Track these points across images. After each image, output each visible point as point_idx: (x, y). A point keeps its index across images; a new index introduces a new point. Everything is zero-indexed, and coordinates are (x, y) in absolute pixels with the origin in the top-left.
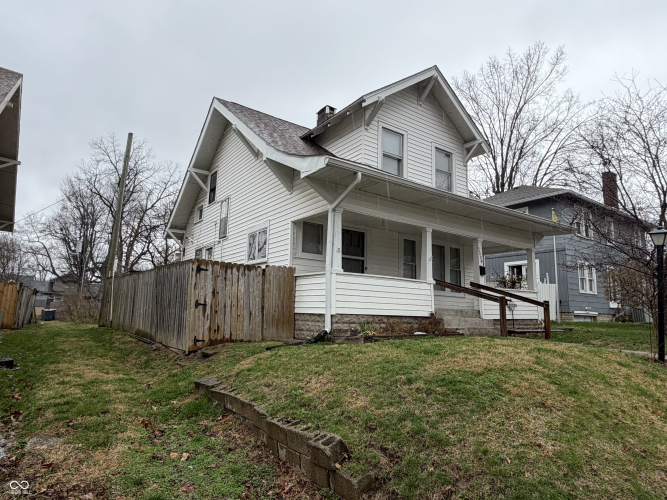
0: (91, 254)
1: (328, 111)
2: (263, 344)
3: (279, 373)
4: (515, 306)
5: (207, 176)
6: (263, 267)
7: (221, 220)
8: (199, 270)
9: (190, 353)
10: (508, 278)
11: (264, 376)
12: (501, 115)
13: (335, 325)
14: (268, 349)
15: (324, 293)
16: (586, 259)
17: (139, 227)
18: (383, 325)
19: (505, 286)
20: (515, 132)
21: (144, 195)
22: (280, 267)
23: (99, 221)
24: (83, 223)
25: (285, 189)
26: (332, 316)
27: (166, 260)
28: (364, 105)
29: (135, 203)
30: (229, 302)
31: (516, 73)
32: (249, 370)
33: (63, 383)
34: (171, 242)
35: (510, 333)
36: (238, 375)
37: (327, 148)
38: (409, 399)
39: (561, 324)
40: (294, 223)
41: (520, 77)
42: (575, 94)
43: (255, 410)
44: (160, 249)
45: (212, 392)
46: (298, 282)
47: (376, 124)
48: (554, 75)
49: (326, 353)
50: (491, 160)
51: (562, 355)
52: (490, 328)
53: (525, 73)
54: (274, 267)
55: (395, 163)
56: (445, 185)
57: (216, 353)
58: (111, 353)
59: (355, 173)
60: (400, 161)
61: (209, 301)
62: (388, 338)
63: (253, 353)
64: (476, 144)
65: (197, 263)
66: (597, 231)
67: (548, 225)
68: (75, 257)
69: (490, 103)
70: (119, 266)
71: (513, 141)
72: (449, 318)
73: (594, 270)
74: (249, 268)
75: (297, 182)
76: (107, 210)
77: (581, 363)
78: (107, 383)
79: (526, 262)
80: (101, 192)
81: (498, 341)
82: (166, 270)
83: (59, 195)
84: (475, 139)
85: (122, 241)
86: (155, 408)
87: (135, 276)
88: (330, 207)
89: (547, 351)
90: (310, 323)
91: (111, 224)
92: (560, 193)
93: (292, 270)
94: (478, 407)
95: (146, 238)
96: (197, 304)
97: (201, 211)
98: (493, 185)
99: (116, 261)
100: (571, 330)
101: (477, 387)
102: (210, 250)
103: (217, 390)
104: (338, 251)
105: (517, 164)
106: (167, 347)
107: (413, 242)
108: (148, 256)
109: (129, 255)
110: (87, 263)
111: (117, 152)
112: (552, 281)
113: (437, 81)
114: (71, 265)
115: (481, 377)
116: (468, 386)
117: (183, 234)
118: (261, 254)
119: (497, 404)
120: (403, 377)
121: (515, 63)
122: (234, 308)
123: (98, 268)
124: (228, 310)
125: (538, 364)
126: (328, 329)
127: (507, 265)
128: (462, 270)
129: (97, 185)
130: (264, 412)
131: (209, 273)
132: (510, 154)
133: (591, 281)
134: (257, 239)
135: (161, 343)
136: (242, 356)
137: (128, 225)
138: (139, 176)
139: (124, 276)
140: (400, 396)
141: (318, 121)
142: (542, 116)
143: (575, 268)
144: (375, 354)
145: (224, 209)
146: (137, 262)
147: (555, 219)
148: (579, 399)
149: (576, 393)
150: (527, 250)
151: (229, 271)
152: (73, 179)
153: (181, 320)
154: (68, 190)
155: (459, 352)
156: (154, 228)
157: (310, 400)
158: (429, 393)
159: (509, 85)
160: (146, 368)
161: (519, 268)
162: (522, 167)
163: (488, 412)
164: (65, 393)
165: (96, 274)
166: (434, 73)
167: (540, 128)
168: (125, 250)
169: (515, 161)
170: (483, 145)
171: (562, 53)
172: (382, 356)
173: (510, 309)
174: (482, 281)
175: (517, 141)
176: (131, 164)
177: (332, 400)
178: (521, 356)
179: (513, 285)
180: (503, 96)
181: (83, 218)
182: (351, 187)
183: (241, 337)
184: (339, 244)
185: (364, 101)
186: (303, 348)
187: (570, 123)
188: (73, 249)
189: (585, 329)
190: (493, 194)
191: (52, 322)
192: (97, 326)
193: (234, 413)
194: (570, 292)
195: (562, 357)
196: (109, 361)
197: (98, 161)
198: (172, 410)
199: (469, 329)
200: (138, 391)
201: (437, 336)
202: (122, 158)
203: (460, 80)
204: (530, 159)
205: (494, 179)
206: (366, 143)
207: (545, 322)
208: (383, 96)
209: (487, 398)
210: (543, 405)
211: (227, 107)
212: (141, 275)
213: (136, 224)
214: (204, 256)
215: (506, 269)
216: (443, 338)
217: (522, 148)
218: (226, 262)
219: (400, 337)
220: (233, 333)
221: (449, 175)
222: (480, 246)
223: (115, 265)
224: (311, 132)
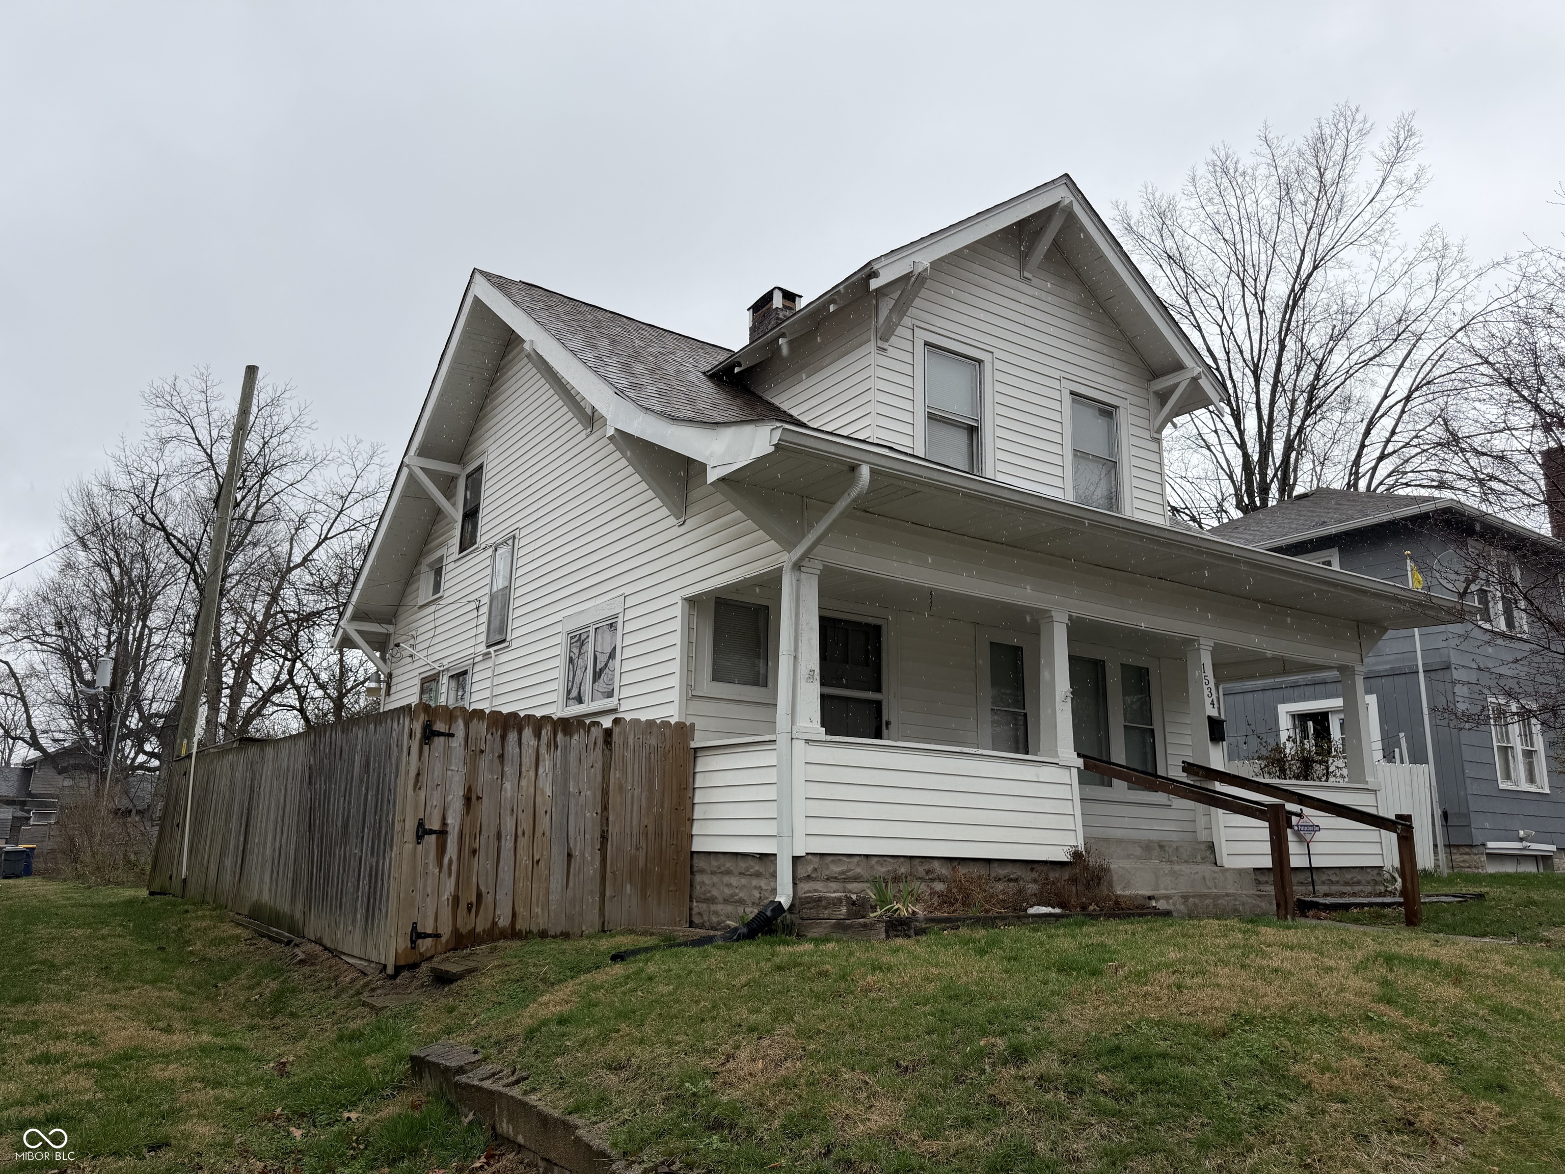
0: (137, 689)
1: (778, 301)
2: (605, 944)
3: (647, 1029)
4: (1316, 828)
5: (453, 479)
6: (607, 722)
7: (492, 597)
8: (429, 735)
9: (398, 969)
10: (1290, 749)
11: (605, 1038)
12: (1250, 299)
13: (804, 887)
14: (618, 957)
15: (771, 793)
16: (1509, 694)
17: (267, 615)
18: (939, 887)
19: (1283, 774)
20: (1290, 342)
21: (282, 529)
22: (651, 723)
23: (160, 600)
24: (118, 608)
25: (665, 511)
26: (796, 859)
27: (339, 705)
28: (874, 284)
29: (258, 551)
30: (509, 825)
31: (1286, 187)
32: (562, 1021)
33: (46, 1059)
34: (353, 657)
35: (1305, 908)
36: (530, 1034)
37: (776, 401)
38: (1019, 1107)
39: (1450, 881)
40: (692, 602)
41: (1299, 197)
42: (1453, 240)
43: (578, 1140)
44: (324, 677)
45: (457, 1085)
46: (704, 764)
47: (908, 334)
48: (1391, 189)
49: (780, 968)
50: (1229, 420)
51: (1457, 975)
52: (1246, 892)
53: (1313, 187)
54: (636, 722)
55: (960, 439)
56: (1100, 492)
57: (470, 971)
58: (180, 972)
59: (853, 468)
60: (973, 431)
61: (453, 821)
62: (952, 923)
63: (577, 970)
64: (1182, 380)
65: (422, 717)
66: (1537, 614)
67: (1395, 599)
68: (92, 702)
69: (1221, 268)
70: (211, 722)
71: (1287, 369)
72: (1127, 864)
73: (1536, 728)
74: (566, 725)
75: (695, 494)
76: (182, 571)
77: (1512, 999)
78: (167, 1058)
79: (1338, 702)
80: (169, 523)
81: (1268, 933)
82: (339, 736)
83: (58, 534)
84: (1179, 366)
85: (220, 654)
86: (297, 1133)
87: (252, 752)
88: (786, 559)
89: (1412, 962)
90: (734, 881)
91: (192, 611)
92: (1426, 507)
93: (683, 731)
94: (1219, 1132)
95: (287, 646)
96: (422, 832)
97: (438, 572)
98: (1237, 490)
99: (203, 711)
100: (1480, 896)
101: (1213, 1071)
102: (460, 677)
103: (472, 1079)
104: (811, 676)
105: (1301, 429)
106: (336, 954)
107: (1017, 651)
108: (290, 696)
109: (238, 690)
110: (125, 716)
111: (215, 416)
112: (1417, 757)
113: (1070, 216)
114: (80, 724)
115: (1223, 1042)
116: (1188, 1070)
117: (388, 635)
118: (601, 685)
119: (1274, 1122)
120: (1001, 1043)
121: (1282, 163)
122: (523, 842)
123: (153, 730)
124: (507, 844)
125: (1389, 1002)
126: (784, 898)
127: (1285, 711)
128: (1157, 726)
129: (158, 505)
130: (606, 1146)
131: (457, 743)
132: (1281, 403)
133: (1529, 754)
134: (589, 647)
135: (319, 942)
136: (544, 980)
137: (237, 611)
138: (270, 480)
139: (224, 751)
140: (993, 1101)
141: (753, 330)
142: (1365, 300)
143: (1479, 720)
144: (919, 972)
145: (502, 566)
146: (259, 713)
147: (1415, 581)
148: (1514, 1109)
149: (1502, 1088)
150: (1342, 669)
151: (512, 737)
152: (96, 490)
153: (376, 876)
154: (80, 518)
155: (1157, 968)
156: (308, 619)
157: (735, 1109)
158: (1074, 1087)
159: (1269, 220)
160: (274, 1015)
161: (1321, 719)
162: (1318, 436)
163: (1250, 1149)
164: (50, 1089)
165: (148, 748)
166: (1061, 194)
167: (1362, 331)
168: (228, 678)
169: (1297, 421)
170: (1204, 383)
171: (1410, 134)
172: (939, 977)
173: (1301, 839)
174: (1217, 759)
175: (1299, 369)
176: (252, 446)
177: (797, 1109)
178: (1336, 978)
179: (1306, 768)
180: (1254, 248)
181: (117, 592)
182: (842, 505)
183: (541, 922)
184: (811, 658)
185: (874, 274)
186: (715, 955)
187: (1441, 318)
188: (88, 677)
189: (1522, 894)
190: (1236, 514)
191: (22, 881)
192: (144, 893)
193: (520, 1148)
194: (1473, 788)
195: (1457, 982)
196: (173, 995)
197: (164, 441)
198: (344, 1138)
199: (1185, 898)
200: (251, 1083)
201: (1094, 917)
202: (227, 433)
203: (1136, 210)
204: (1337, 415)
205: (1238, 471)
206: (882, 385)
207: (1403, 875)
208: (924, 259)
209: (1243, 1107)
210: (1408, 1125)
211: (508, 295)
212: (270, 751)
213: (259, 608)
214: (445, 696)
215: (1285, 724)
216: (1112, 924)
217: (1313, 387)
218: (505, 710)
219: (987, 922)
220: (522, 911)
221: (1112, 466)
222: (1206, 659)
223: (201, 721)
224: (734, 359)
